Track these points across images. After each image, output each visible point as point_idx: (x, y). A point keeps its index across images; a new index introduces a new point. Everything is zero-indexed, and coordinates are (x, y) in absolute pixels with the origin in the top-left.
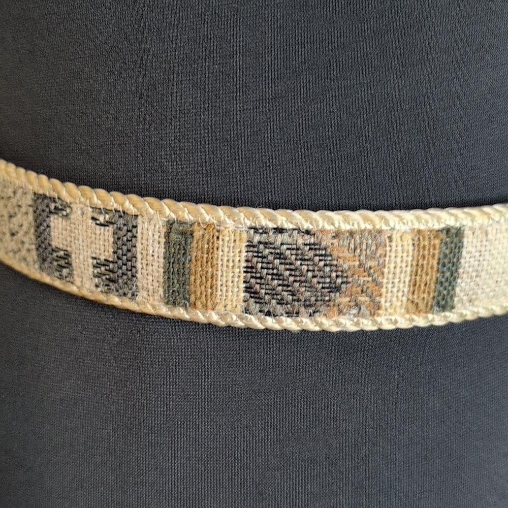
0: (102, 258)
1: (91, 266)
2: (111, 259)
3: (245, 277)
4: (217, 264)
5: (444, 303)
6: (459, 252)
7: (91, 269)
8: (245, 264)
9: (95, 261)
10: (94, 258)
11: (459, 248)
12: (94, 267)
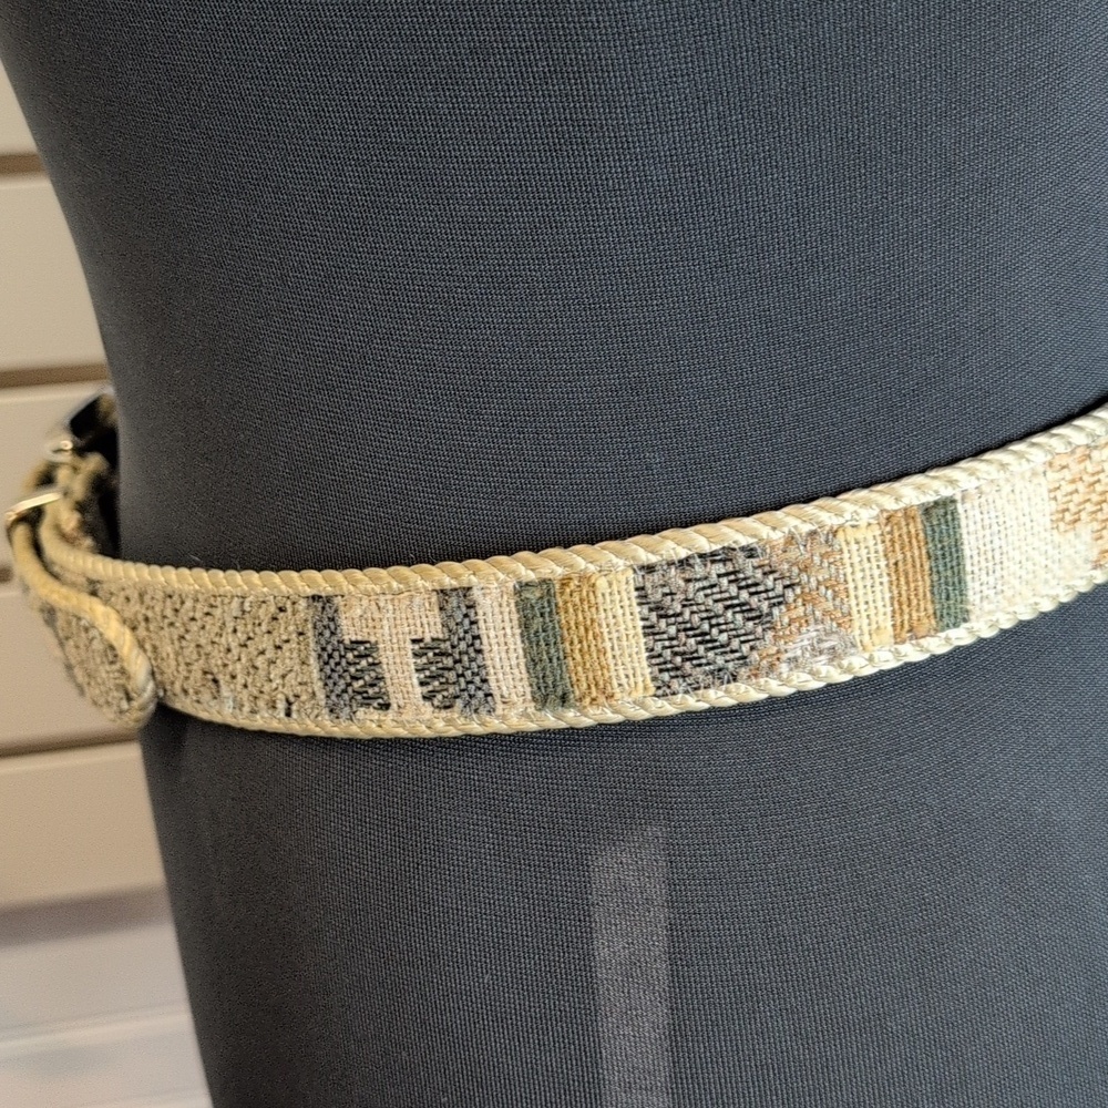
0: (428, 639)
1: (410, 654)
2: (441, 636)
3: (646, 643)
4: (602, 633)
5: (950, 601)
6: (953, 520)
7: (412, 660)
8: (642, 623)
9: (417, 647)
10: (414, 641)
11: (952, 513)
12: (416, 655)
